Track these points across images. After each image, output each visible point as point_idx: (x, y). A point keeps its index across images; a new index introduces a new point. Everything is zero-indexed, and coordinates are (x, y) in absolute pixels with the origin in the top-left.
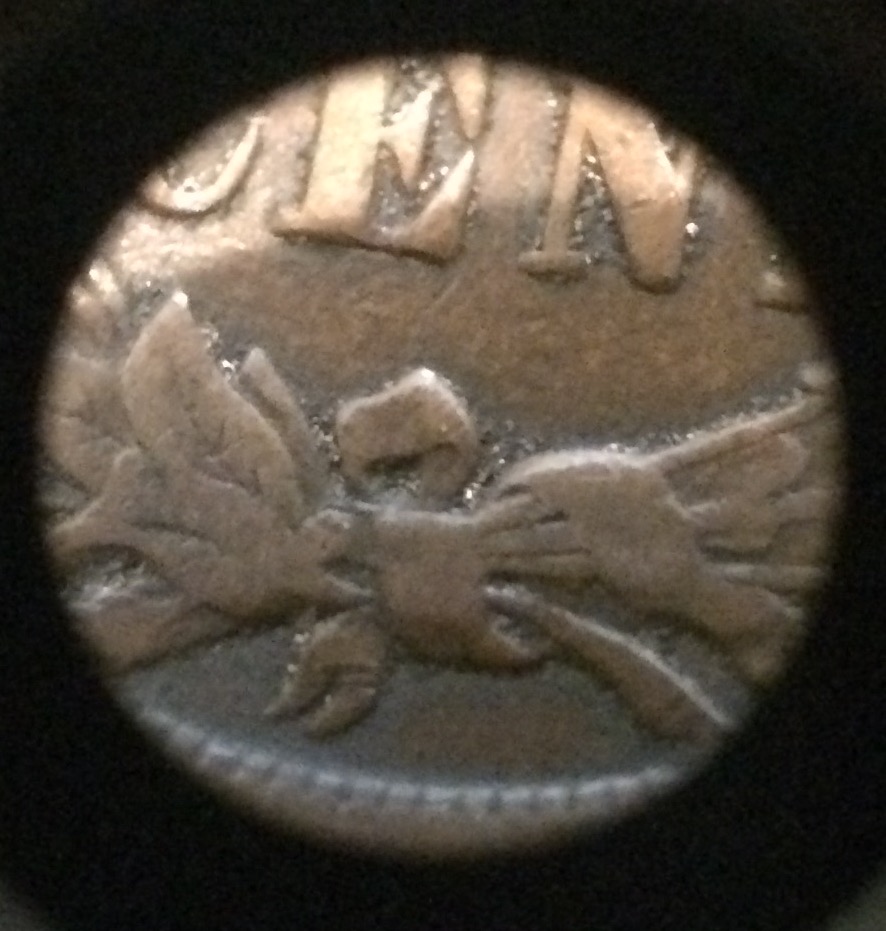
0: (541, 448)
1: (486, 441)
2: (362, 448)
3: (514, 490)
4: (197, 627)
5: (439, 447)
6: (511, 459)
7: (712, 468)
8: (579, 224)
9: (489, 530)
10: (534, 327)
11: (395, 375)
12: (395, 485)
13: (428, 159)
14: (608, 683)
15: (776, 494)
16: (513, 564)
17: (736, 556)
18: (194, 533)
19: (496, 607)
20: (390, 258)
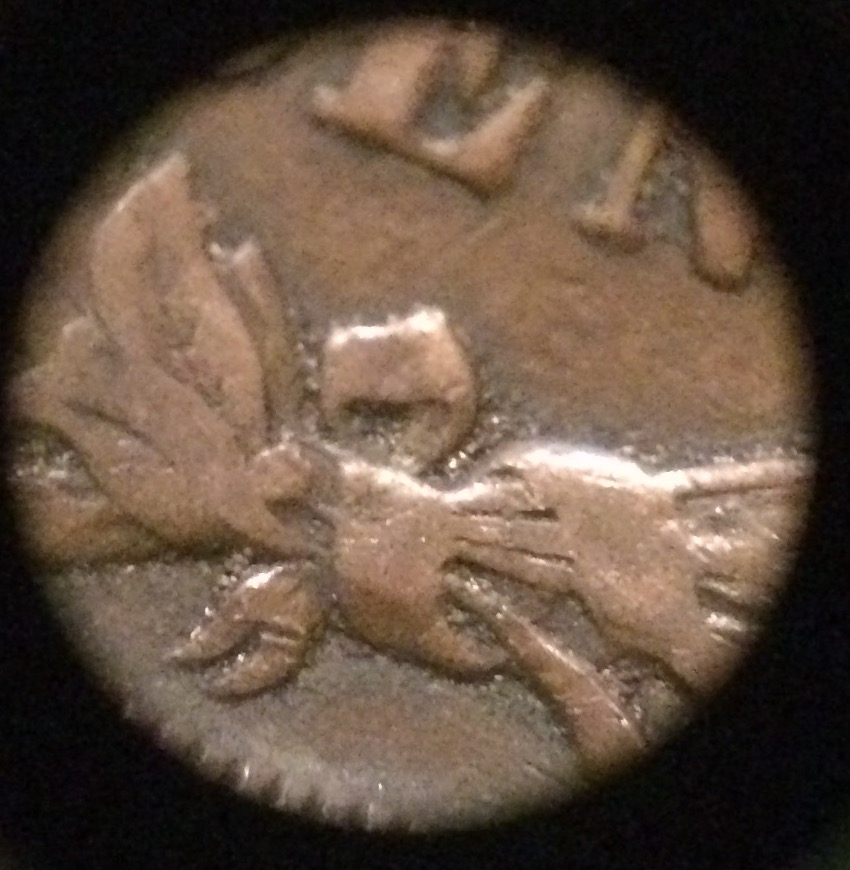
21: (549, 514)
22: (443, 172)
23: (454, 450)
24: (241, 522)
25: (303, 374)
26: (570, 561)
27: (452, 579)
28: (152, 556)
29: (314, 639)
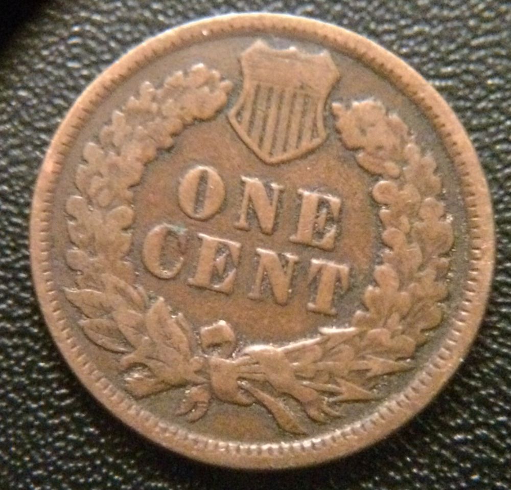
0: (253, 343)
1: (238, 340)
2: (206, 341)
3: (246, 355)
4: (160, 387)
5: (226, 342)
6: (245, 346)
7: (297, 353)
8: (262, 288)
9: (239, 366)
10: (251, 312)
11: (216, 321)
12: (214, 350)
13: (225, 270)
14: (270, 412)
15: (315, 362)
16: (245, 375)
17: (305, 379)
18: (162, 361)
19: (240, 387)
20: (215, 293)
21: (257, 363)
22: (218, 292)
23: (233, 352)
24: (188, 378)
25: (197, 340)
26: (264, 373)
27: (239, 382)
28: (169, 389)
29: (210, 403)
